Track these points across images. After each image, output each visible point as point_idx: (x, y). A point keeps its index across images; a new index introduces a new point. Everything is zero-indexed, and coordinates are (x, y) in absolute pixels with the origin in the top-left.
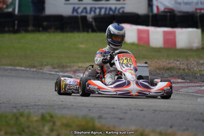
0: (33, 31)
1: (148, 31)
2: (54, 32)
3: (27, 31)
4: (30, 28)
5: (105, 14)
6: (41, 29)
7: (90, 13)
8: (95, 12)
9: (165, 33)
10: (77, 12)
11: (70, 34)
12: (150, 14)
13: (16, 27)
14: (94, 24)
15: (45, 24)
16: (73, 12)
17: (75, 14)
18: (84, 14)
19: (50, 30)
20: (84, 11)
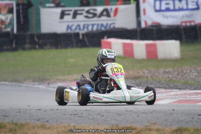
0: (30, 49)
1: (132, 45)
2: (49, 49)
3: (24, 49)
4: (27, 46)
5: (97, 30)
6: (37, 46)
7: (83, 29)
8: (88, 29)
10: (71, 30)
11: (64, 50)
12: (138, 29)
13: (14, 46)
15: (41, 41)
16: (67, 30)
17: (69, 31)
18: (77, 31)
19: (45, 47)
20: (78, 28)
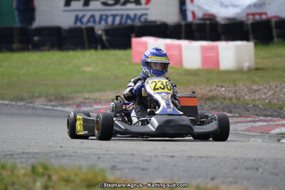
0: (20, 50)
1: (180, 47)
2: (48, 50)
3: (11, 50)
4: (16, 46)
5: (120, 23)
6: (30, 46)
7: (100, 22)
8: (106, 22)
9: (204, 49)
10: (82, 23)
11: (71, 53)
12: (183, 23)
14: (104, 37)
15: (36, 38)
16: (76, 22)
17: (79, 24)
18: (91, 24)
19: (43, 48)
20: (92, 20)
